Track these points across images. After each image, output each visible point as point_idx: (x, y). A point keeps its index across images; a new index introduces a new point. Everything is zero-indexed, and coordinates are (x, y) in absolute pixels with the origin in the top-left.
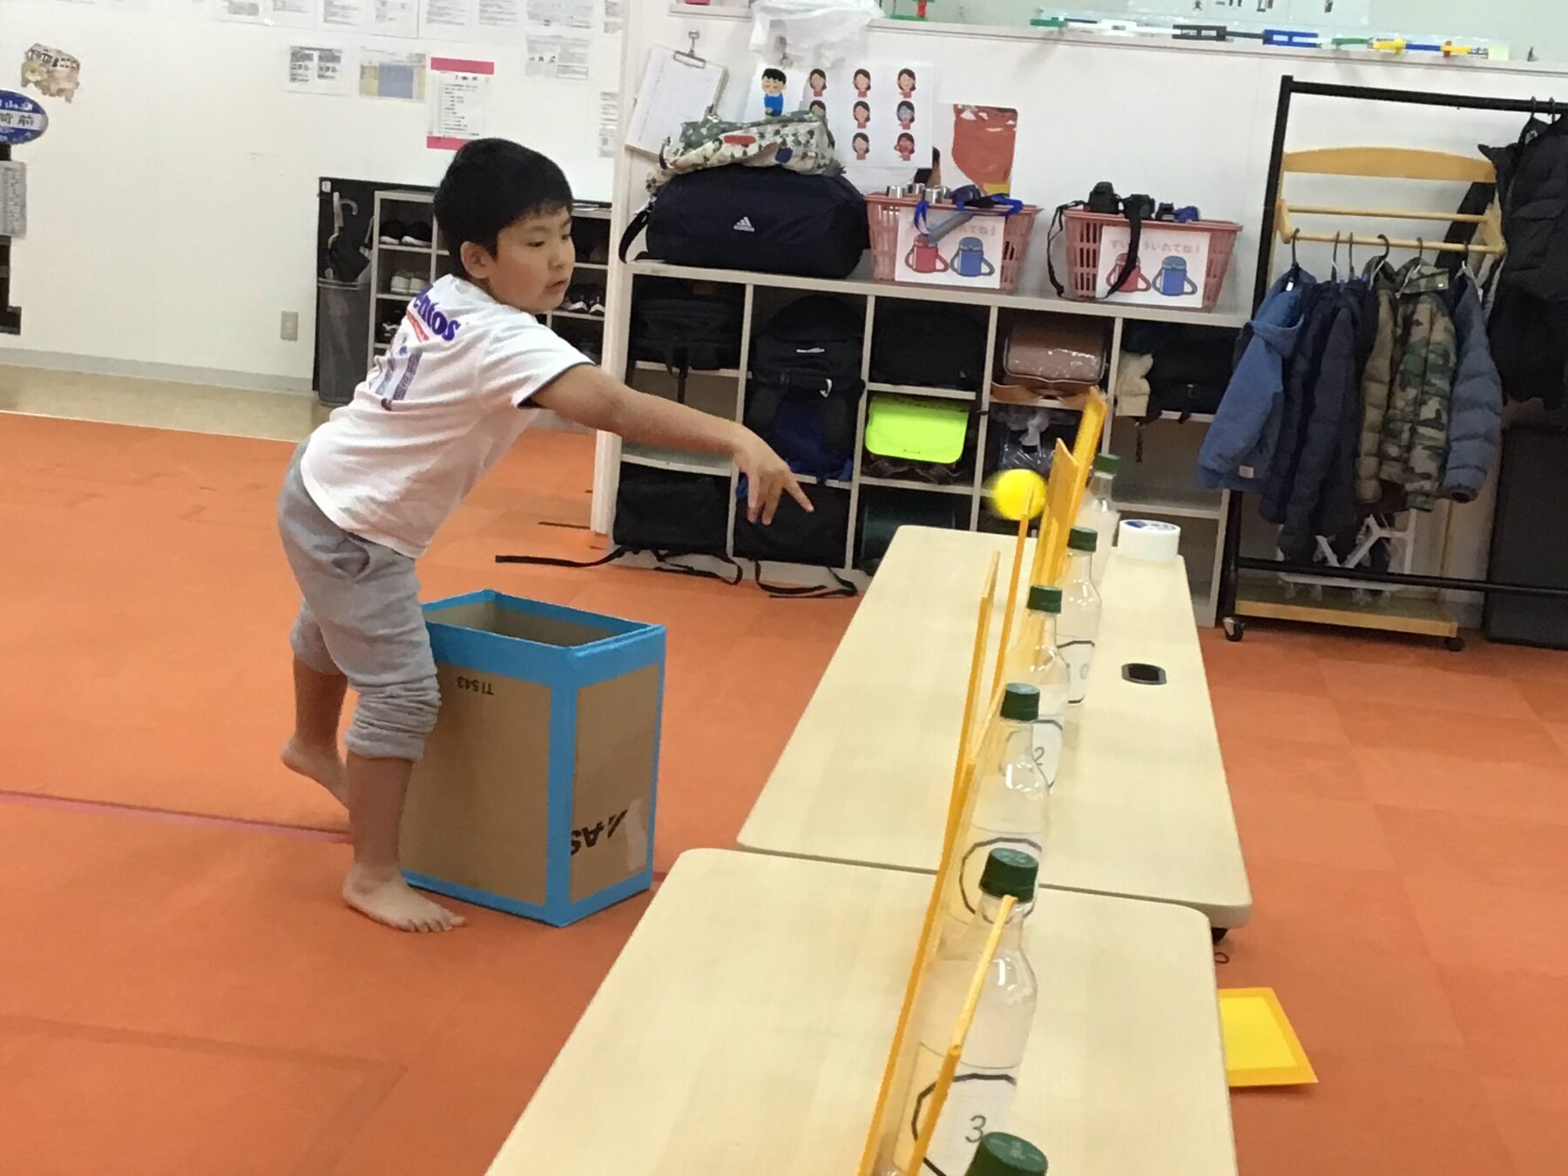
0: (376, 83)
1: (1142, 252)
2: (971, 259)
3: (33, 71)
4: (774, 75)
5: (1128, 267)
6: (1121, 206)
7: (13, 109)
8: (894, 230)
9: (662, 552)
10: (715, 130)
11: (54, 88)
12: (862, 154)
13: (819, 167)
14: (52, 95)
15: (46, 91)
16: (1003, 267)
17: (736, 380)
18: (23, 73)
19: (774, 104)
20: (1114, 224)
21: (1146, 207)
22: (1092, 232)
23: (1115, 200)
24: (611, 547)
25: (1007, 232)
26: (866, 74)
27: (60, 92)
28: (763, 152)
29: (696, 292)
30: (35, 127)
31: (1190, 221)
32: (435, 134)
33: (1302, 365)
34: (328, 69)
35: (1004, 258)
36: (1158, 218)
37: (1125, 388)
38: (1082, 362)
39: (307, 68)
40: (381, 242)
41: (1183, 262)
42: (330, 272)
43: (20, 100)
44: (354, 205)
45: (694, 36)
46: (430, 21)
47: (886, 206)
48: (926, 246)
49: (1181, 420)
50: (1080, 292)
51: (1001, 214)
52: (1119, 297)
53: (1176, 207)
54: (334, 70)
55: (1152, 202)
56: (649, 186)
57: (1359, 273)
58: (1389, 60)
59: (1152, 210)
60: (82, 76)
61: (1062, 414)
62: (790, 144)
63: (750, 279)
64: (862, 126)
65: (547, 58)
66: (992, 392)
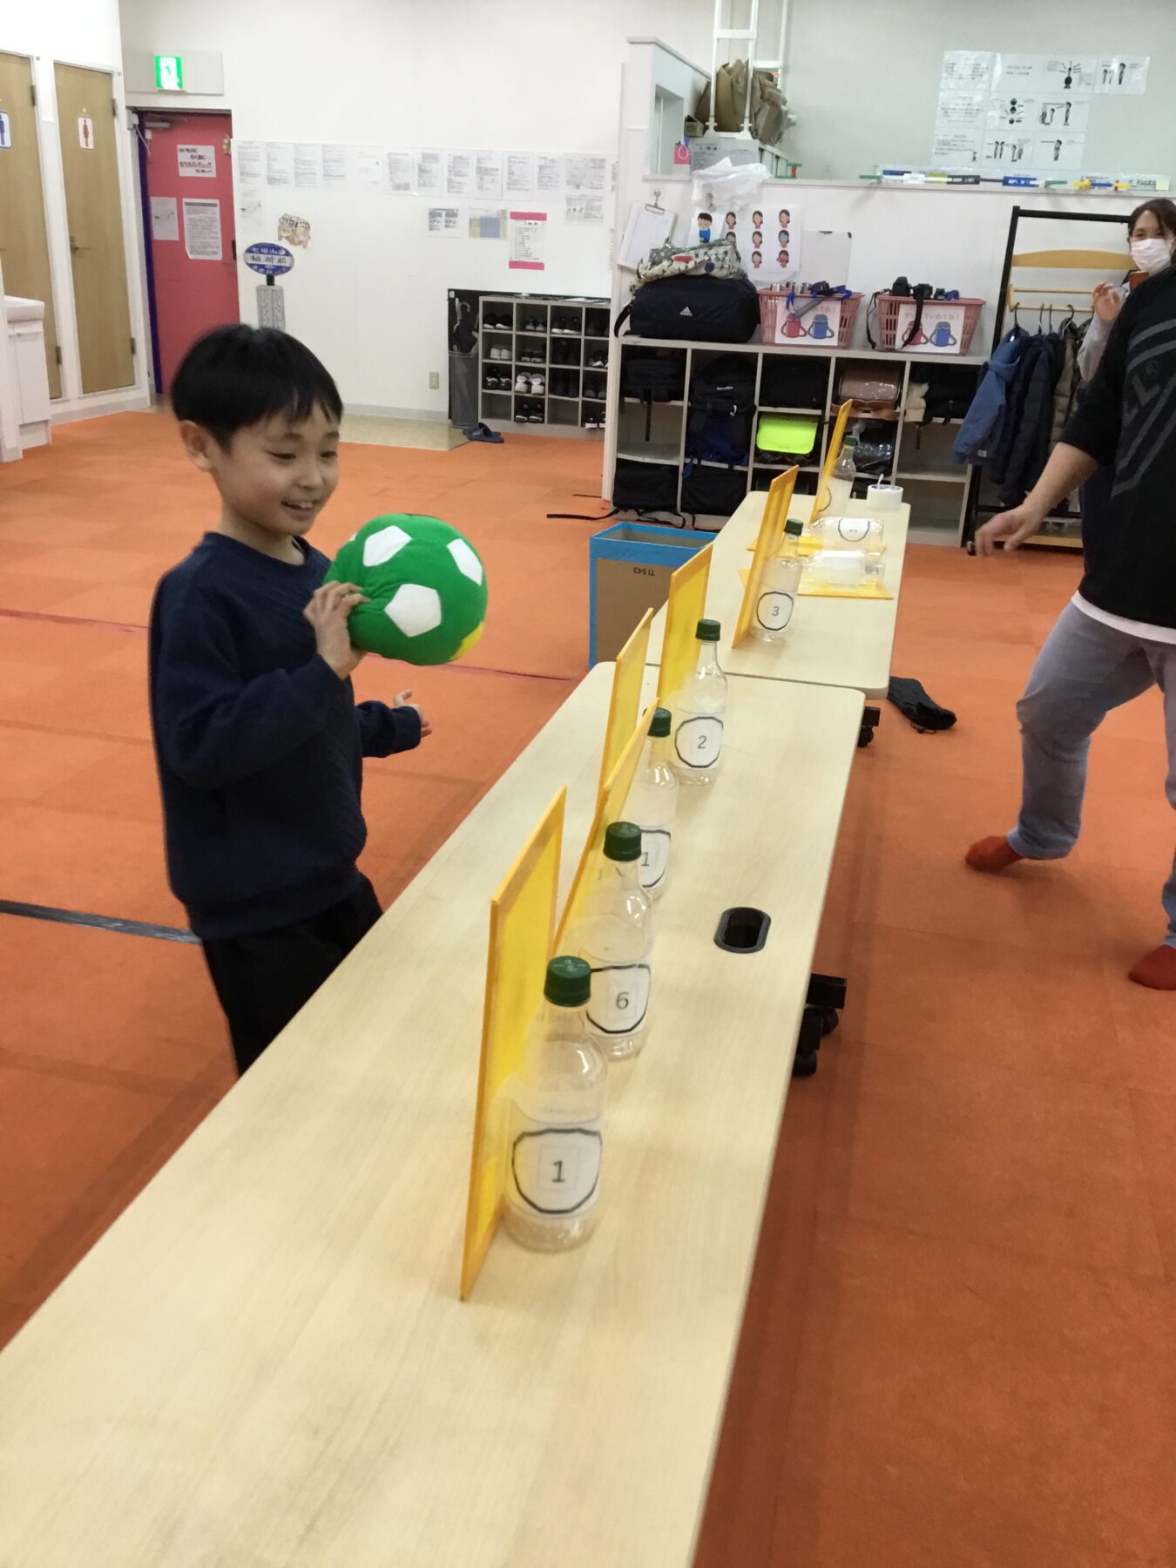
0: (478, 230)
1: (923, 320)
2: (821, 329)
3: (284, 231)
4: (705, 217)
5: (915, 329)
6: (912, 292)
7: (274, 254)
8: (775, 312)
9: (641, 511)
10: (669, 254)
11: (296, 240)
12: (757, 264)
13: (731, 274)
14: (296, 245)
15: (292, 242)
16: (839, 333)
17: (681, 407)
18: (279, 232)
19: (705, 236)
20: (907, 303)
21: (927, 292)
22: (894, 309)
23: (908, 288)
24: (611, 508)
25: (843, 311)
26: (760, 214)
27: (300, 243)
28: (697, 266)
29: (659, 354)
30: (287, 265)
31: (953, 299)
32: (514, 260)
33: (1017, 388)
34: (450, 221)
35: (840, 326)
36: (935, 298)
37: (911, 404)
38: (886, 390)
39: (438, 222)
40: (484, 328)
41: (947, 325)
42: (455, 347)
43: (278, 248)
44: (468, 305)
45: (657, 194)
46: (509, 189)
47: (770, 297)
48: (793, 321)
49: (944, 423)
50: (886, 346)
51: (839, 299)
52: (910, 348)
53: (946, 291)
54: (454, 222)
55: (930, 289)
56: (631, 290)
57: (1056, 329)
58: (1080, 193)
59: (931, 293)
60: (311, 233)
61: (874, 422)
62: (713, 260)
63: (690, 346)
64: (757, 246)
65: (577, 209)
66: (831, 409)
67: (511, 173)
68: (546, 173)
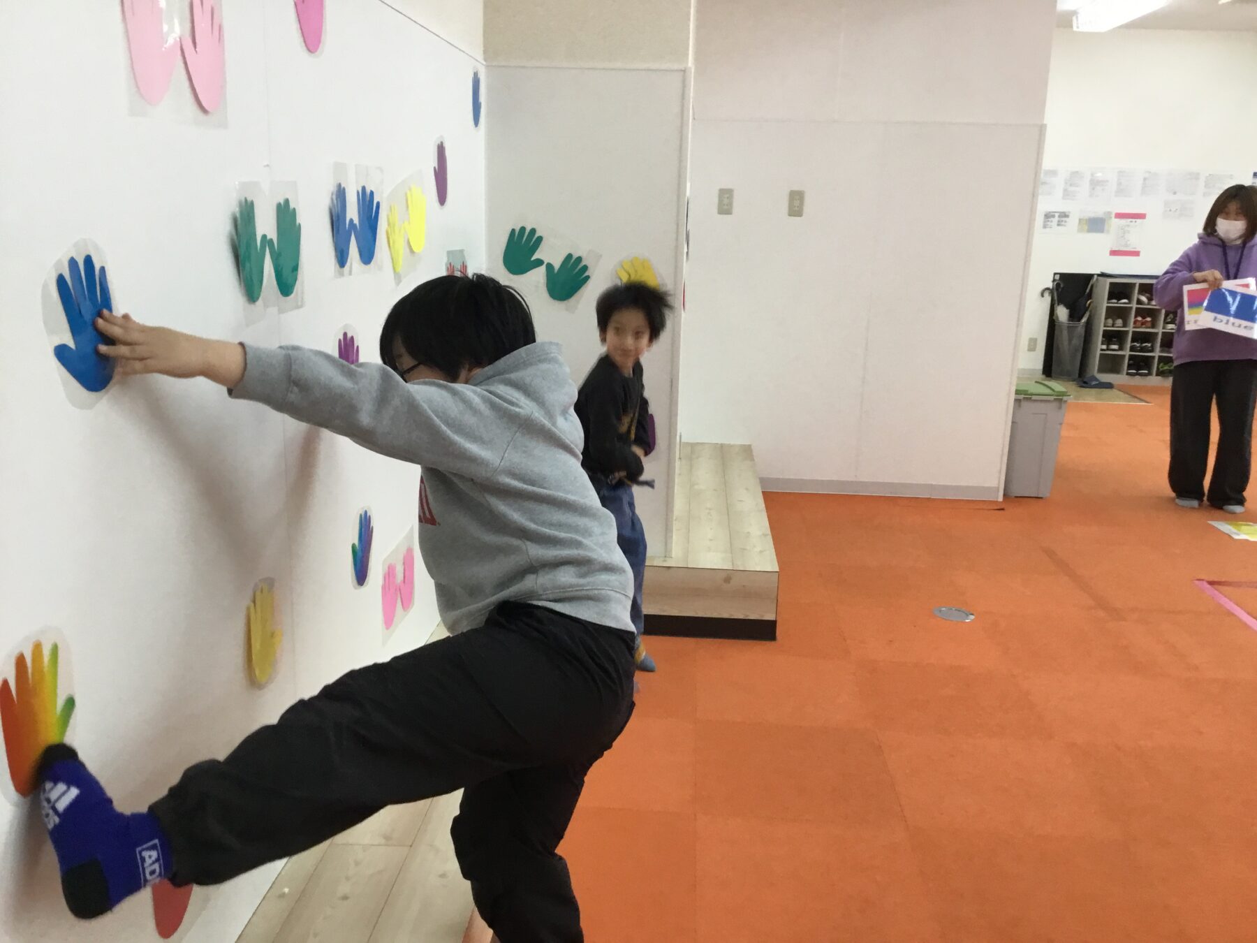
0: (1086, 227)
32: (1115, 249)
34: (1062, 221)
39: (1052, 222)
40: (1108, 303)
46: (1116, 195)
54: (1065, 222)
65: (1173, 210)
67: (1119, 184)
68: (1148, 184)
